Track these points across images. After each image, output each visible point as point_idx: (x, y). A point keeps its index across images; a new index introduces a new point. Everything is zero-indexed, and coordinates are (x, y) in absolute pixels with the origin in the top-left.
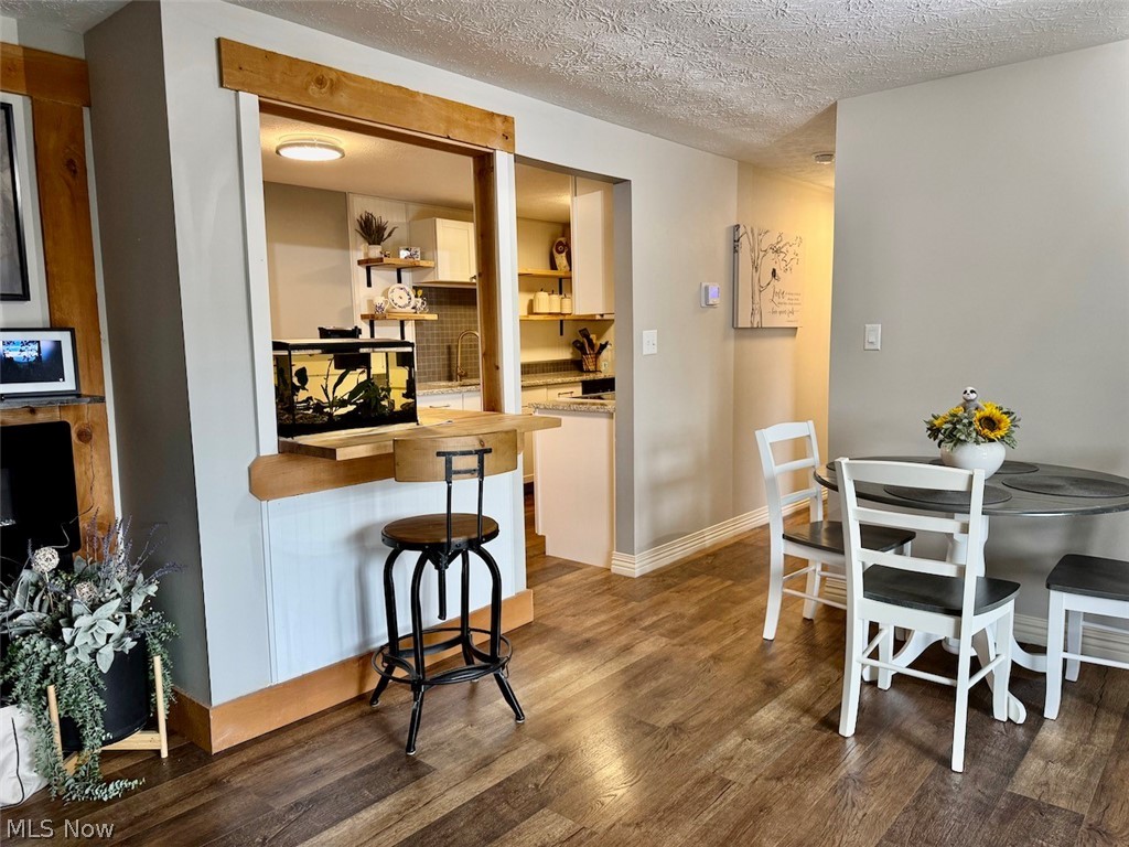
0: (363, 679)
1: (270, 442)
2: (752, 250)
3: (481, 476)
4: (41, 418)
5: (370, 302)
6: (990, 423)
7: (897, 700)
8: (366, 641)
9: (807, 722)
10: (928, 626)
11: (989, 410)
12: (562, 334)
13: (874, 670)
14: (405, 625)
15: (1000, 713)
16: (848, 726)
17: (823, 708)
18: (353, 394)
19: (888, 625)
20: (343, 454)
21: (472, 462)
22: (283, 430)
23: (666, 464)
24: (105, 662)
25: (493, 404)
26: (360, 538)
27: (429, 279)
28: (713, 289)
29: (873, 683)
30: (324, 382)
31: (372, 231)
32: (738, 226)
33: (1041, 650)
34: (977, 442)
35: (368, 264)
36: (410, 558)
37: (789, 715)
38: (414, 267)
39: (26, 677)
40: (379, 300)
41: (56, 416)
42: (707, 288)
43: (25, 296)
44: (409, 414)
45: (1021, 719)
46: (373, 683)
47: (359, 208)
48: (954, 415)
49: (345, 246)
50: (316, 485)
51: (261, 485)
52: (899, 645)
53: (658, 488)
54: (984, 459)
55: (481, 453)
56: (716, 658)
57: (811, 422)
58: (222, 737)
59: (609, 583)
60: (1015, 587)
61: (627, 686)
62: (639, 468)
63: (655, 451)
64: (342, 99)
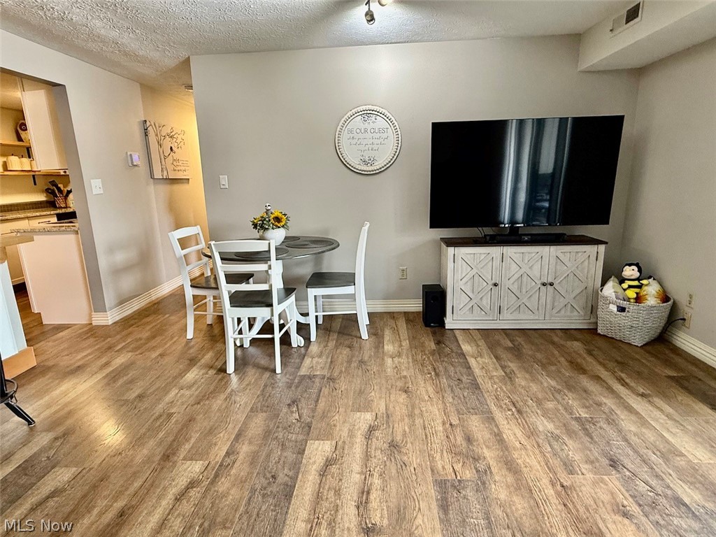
2: (157, 135)
6: (278, 219)
7: (253, 350)
9: (212, 372)
10: (261, 314)
11: (276, 214)
12: (35, 184)
13: (241, 340)
15: (294, 345)
16: (231, 368)
17: (219, 364)
19: (244, 318)
23: (121, 257)
28: (135, 157)
29: (242, 346)
32: (146, 121)
33: (307, 315)
34: (273, 229)
37: (203, 371)
42: (131, 155)
45: (302, 345)
48: (262, 217)
52: (251, 326)
54: (277, 236)
56: (161, 355)
57: (198, 226)
59: (92, 331)
60: (293, 290)
61: (108, 384)
62: (103, 263)
63: (111, 250)
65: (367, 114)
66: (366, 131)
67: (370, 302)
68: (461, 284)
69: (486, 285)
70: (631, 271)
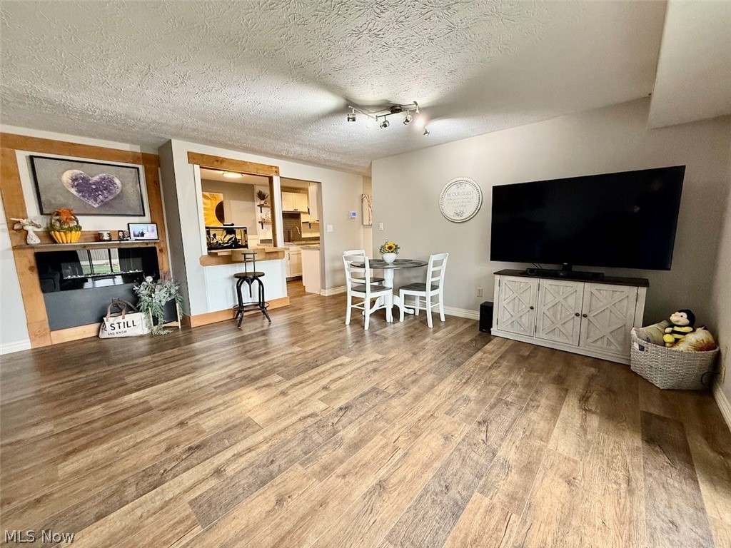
1: (205, 252)
4: (149, 246)
5: (261, 218)
6: (390, 248)
8: (233, 305)
11: (390, 245)
15: (388, 320)
24: (163, 303)
25: (275, 245)
26: (230, 278)
31: (261, 196)
35: (261, 206)
39: (143, 305)
40: (264, 217)
41: (153, 245)
43: (144, 215)
44: (246, 246)
45: (392, 321)
46: (235, 317)
47: (257, 189)
50: (219, 264)
51: (203, 263)
53: (335, 271)
54: (392, 256)
55: (254, 254)
58: (194, 324)
62: (327, 266)
64: (224, 165)
65: (459, 183)
66: (458, 194)
67: (446, 307)
68: (504, 303)
69: (525, 307)
70: (679, 318)
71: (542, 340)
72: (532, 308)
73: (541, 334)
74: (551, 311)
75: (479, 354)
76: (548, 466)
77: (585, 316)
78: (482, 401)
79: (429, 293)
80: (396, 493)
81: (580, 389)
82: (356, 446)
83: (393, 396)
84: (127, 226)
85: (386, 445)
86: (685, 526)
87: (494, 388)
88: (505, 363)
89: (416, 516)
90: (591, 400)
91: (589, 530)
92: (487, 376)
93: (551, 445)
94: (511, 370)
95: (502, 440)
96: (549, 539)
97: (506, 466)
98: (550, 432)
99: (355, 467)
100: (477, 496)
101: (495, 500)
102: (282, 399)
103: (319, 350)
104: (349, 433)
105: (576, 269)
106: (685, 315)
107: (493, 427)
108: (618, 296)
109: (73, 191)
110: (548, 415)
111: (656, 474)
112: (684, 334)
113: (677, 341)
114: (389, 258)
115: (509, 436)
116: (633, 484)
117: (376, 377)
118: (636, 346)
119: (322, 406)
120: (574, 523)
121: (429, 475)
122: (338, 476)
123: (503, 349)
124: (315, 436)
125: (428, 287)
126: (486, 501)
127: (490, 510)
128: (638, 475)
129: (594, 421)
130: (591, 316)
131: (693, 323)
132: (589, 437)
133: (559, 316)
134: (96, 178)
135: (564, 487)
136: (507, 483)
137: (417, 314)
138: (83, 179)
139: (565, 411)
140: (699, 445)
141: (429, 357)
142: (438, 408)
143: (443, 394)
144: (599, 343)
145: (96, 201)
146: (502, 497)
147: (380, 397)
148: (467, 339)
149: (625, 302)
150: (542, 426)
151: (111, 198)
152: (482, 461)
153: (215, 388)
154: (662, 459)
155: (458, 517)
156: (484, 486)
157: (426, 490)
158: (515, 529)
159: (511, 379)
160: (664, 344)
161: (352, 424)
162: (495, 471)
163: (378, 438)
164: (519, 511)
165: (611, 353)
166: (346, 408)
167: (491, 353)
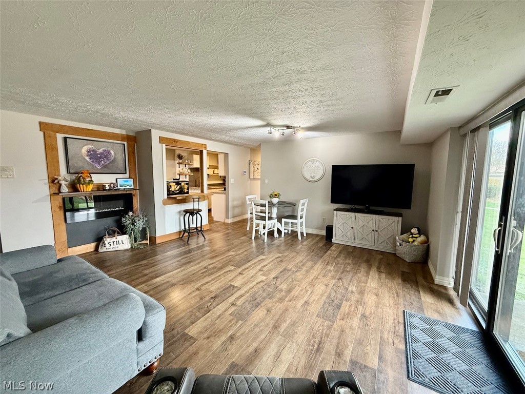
0: (180, 235)
1: (166, 197)
2: (253, 164)
3: (199, 201)
4: (127, 192)
5: (179, 171)
6: (276, 195)
8: (180, 229)
11: (276, 193)
14: (187, 226)
15: (275, 236)
18: (179, 189)
20: (177, 198)
21: (198, 200)
22: (168, 195)
23: (236, 203)
24: (141, 229)
25: (202, 191)
26: (180, 212)
27: (192, 167)
30: (174, 187)
31: (180, 157)
32: (250, 160)
34: (274, 198)
35: (179, 163)
36: (188, 214)
38: (189, 164)
39: (129, 230)
40: (181, 171)
41: (130, 192)
43: (126, 173)
44: (188, 193)
45: (278, 237)
46: (181, 236)
47: (177, 152)
48: (271, 194)
49: (174, 160)
50: (173, 204)
51: (165, 203)
53: (234, 207)
55: (199, 198)
57: (256, 195)
58: (158, 241)
59: (224, 224)
62: (230, 204)
63: (233, 201)
64: (178, 144)
65: (313, 161)
66: (312, 166)
67: (306, 229)
68: (339, 225)
69: (349, 227)
70: (414, 231)
71: (357, 244)
72: (352, 228)
73: (357, 241)
74: (361, 229)
75: (329, 252)
76: (368, 291)
77: (377, 231)
78: (337, 271)
79: (299, 221)
80: (314, 304)
81: (377, 264)
82: (289, 291)
83: (296, 271)
84: (115, 180)
85: (301, 290)
86: (415, 304)
87: (340, 266)
88: (342, 255)
89: (324, 310)
90: (382, 268)
91: (385, 307)
92: (336, 261)
93: (368, 285)
94: (346, 258)
95: (349, 284)
96: (373, 311)
97: (352, 292)
98: (367, 280)
99: (293, 298)
100: (344, 302)
101: (352, 302)
102: (241, 277)
103: (245, 253)
104: (284, 287)
105: (372, 208)
106: (416, 229)
107: (344, 280)
108: (391, 221)
109: (87, 158)
110: (366, 275)
111: (406, 290)
112: (416, 238)
113: (414, 241)
114: (275, 201)
115: (352, 283)
116: (399, 294)
117: (284, 265)
118: (398, 244)
119: (264, 278)
120: (380, 306)
121: (324, 298)
122: (287, 301)
123: (340, 249)
124: (269, 289)
125: (299, 217)
126: (349, 303)
127: (351, 305)
128: (400, 292)
129: (383, 276)
130: (379, 231)
131: (420, 233)
132: (382, 281)
133: (365, 232)
134: (101, 151)
135: (375, 297)
136: (354, 298)
137: (290, 232)
138: (93, 151)
139: (372, 273)
140: (421, 280)
141: (306, 254)
142: (318, 275)
143: (319, 269)
144: (383, 244)
145: (99, 164)
146: (354, 302)
147: (290, 272)
148: (321, 245)
149: (393, 224)
150: (363, 278)
151: (108, 162)
152: (343, 292)
153: (202, 273)
154: (409, 286)
155: (340, 309)
156: (346, 299)
157: (325, 303)
158: (361, 309)
159: (347, 262)
160: (409, 242)
161: (283, 284)
162: (349, 294)
163: (297, 288)
164: (361, 305)
165: (388, 248)
166: (276, 278)
167: (335, 251)
